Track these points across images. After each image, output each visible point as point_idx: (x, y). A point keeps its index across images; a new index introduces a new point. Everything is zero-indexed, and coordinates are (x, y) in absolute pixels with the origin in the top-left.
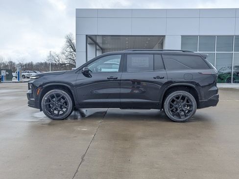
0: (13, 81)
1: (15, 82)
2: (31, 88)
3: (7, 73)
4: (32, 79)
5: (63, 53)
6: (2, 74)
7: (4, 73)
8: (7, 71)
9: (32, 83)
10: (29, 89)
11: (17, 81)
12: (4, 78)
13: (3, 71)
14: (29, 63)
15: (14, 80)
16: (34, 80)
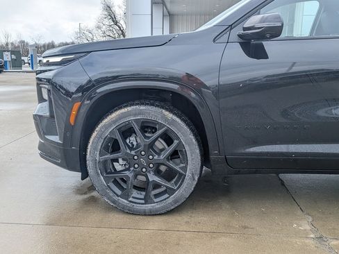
0: (24, 69)
1: (27, 72)
2: (45, 96)
3: (14, 57)
4: (48, 64)
5: (99, 27)
6: (5, 59)
7: (7, 57)
8: (12, 52)
9: (49, 81)
10: (41, 100)
11: (30, 69)
12: (8, 64)
13: (6, 53)
14: (49, 43)
15: (26, 68)
16: (56, 69)
